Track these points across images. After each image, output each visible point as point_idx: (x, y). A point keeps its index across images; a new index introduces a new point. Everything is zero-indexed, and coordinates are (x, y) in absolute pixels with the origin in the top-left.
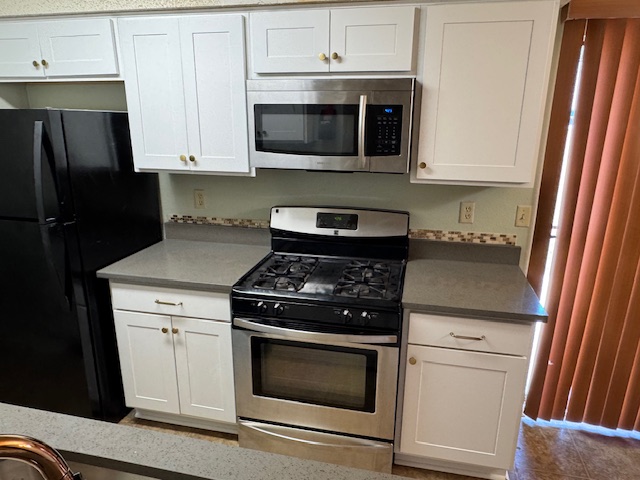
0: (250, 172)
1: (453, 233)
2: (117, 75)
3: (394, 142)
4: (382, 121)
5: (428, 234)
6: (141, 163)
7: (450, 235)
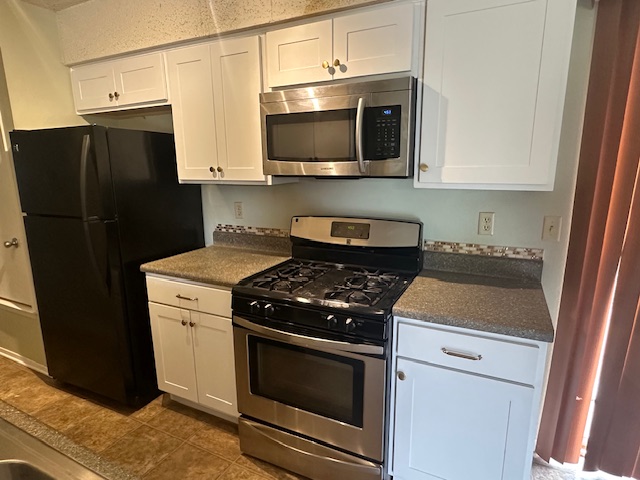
0: (266, 181)
1: (471, 246)
2: (166, 101)
3: (393, 144)
4: (381, 123)
5: (445, 246)
6: (183, 176)
7: (468, 248)
